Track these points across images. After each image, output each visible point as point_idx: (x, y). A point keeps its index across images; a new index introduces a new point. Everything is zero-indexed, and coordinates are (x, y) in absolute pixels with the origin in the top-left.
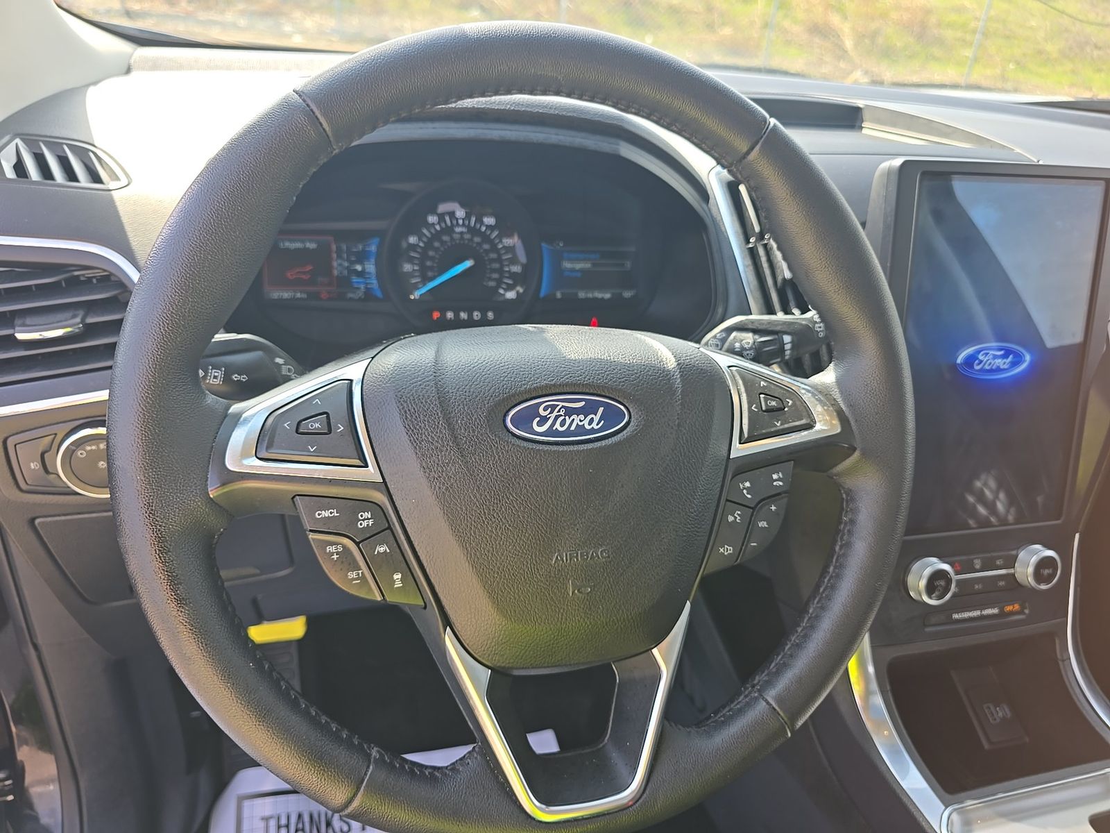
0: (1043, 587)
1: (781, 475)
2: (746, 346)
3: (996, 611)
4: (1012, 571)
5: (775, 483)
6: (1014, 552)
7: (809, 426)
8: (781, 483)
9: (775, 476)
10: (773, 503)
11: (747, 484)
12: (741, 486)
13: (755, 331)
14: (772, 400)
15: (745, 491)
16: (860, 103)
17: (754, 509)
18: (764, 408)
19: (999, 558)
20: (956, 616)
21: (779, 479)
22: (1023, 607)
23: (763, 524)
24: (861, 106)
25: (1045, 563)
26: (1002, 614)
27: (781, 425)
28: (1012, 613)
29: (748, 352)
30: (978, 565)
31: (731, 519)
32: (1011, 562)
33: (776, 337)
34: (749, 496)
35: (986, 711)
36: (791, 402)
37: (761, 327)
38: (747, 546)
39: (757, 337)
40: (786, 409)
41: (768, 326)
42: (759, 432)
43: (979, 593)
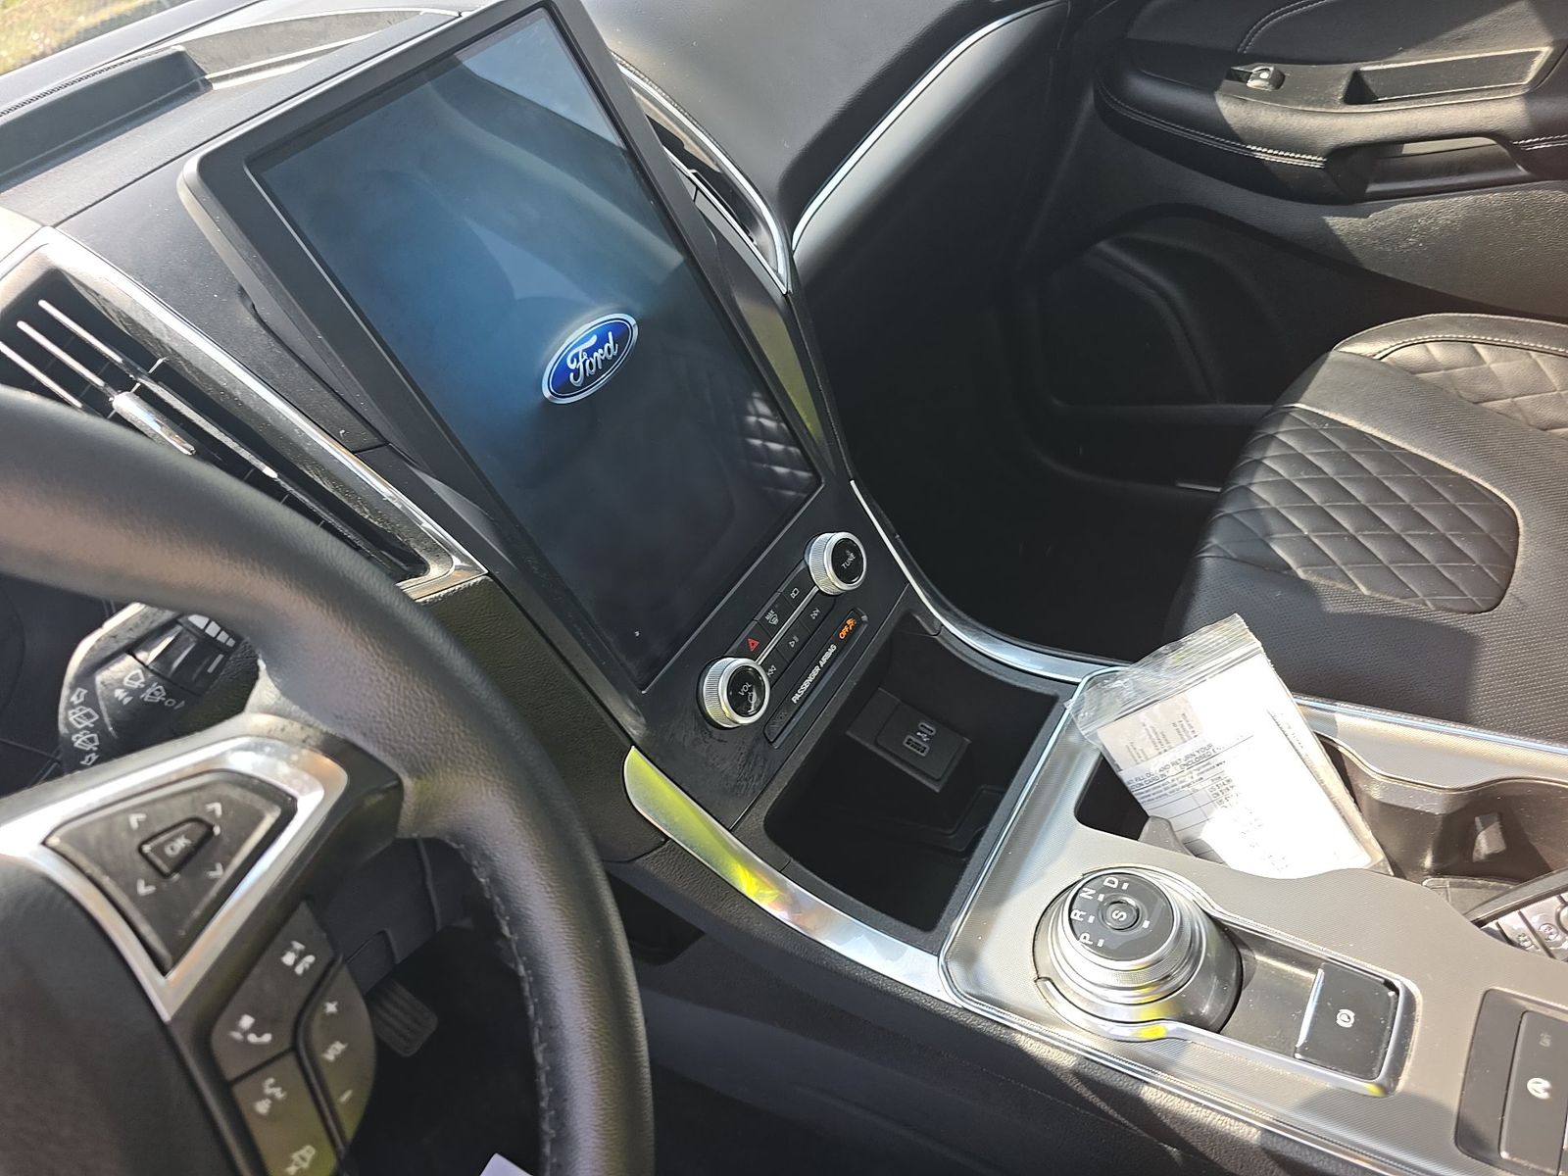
0: (858, 582)
1: (298, 946)
2: (136, 685)
3: (833, 648)
4: (815, 590)
5: (299, 970)
6: (802, 567)
7: (288, 813)
8: (310, 959)
9: (289, 959)
10: (324, 998)
11: (247, 1021)
12: (237, 1035)
13: (131, 649)
14: (172, 839)
15: (252, 1038)
16: (175, 46)
17: (298, 1048)
18: (165, 869)
19: (789, 590)
20: (795, 698)
21: (301, 956)
22: (857, 617)
23: (334, 1051)
24: (181, 48)
25: (839, 552)
26: (842, 646)
27: (225, 868)
28: (850, 634)
29: (149, 691)
30: (772, 618)
31: (263, 1107)
32: (806, 581)
33: (179, 628)
34: (267, 1038)
35: (909, 746)
36: (218, 807)
37: (134, 635)
38: (333, 1113)
39: (141, 656)
40: (217, 830)
41: (147, 624)
42: (188, 923)
43: (801, 646)
